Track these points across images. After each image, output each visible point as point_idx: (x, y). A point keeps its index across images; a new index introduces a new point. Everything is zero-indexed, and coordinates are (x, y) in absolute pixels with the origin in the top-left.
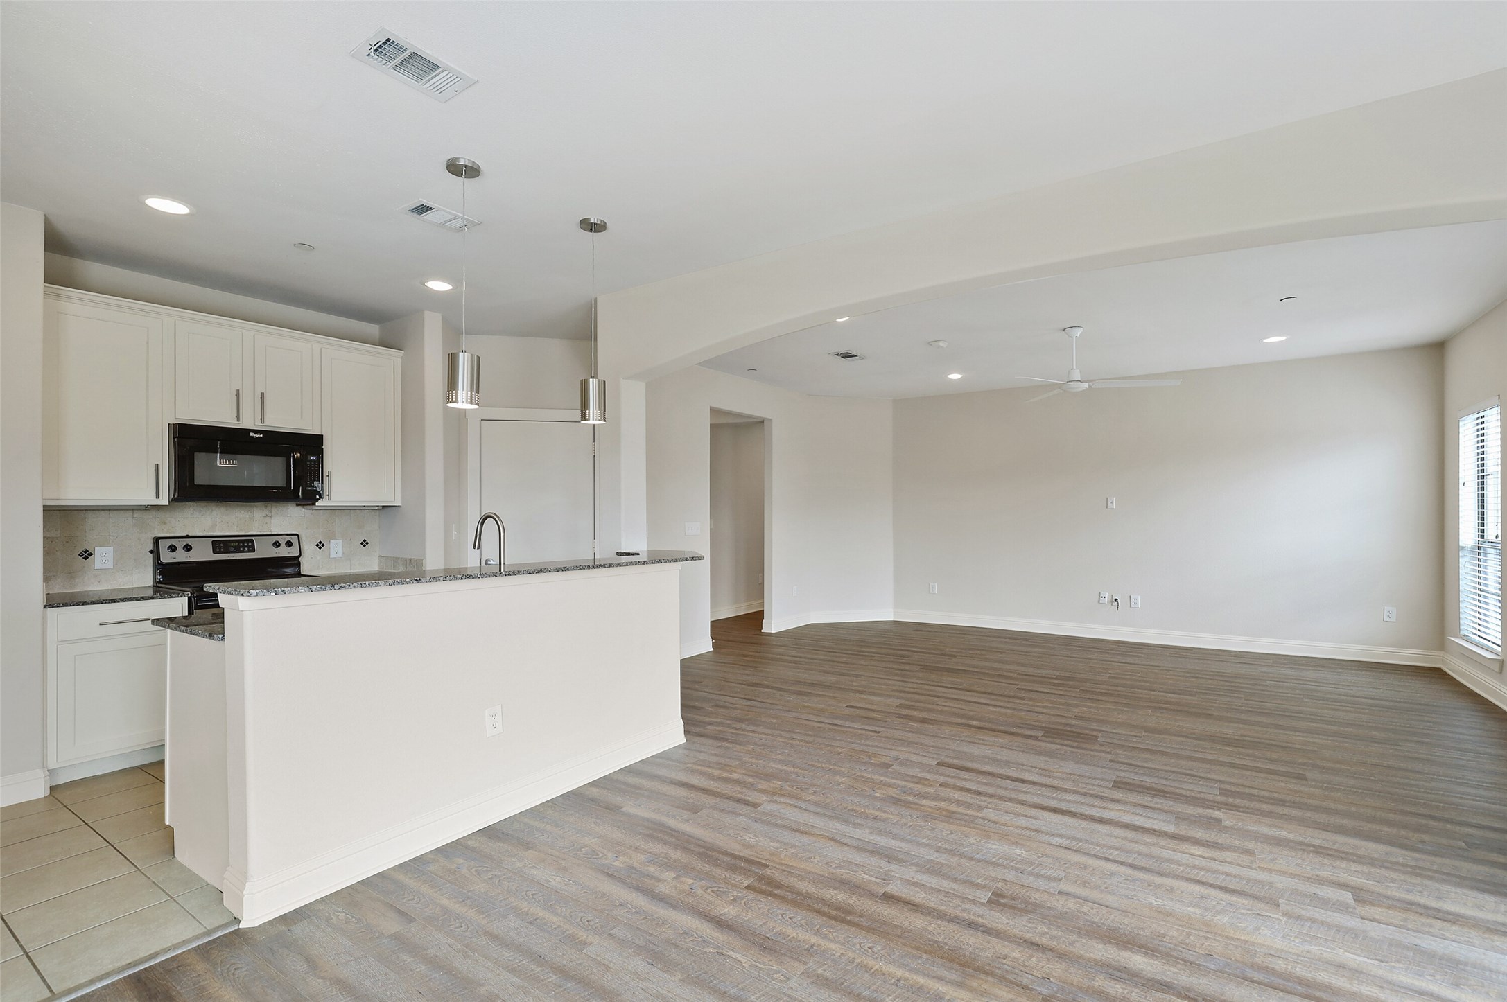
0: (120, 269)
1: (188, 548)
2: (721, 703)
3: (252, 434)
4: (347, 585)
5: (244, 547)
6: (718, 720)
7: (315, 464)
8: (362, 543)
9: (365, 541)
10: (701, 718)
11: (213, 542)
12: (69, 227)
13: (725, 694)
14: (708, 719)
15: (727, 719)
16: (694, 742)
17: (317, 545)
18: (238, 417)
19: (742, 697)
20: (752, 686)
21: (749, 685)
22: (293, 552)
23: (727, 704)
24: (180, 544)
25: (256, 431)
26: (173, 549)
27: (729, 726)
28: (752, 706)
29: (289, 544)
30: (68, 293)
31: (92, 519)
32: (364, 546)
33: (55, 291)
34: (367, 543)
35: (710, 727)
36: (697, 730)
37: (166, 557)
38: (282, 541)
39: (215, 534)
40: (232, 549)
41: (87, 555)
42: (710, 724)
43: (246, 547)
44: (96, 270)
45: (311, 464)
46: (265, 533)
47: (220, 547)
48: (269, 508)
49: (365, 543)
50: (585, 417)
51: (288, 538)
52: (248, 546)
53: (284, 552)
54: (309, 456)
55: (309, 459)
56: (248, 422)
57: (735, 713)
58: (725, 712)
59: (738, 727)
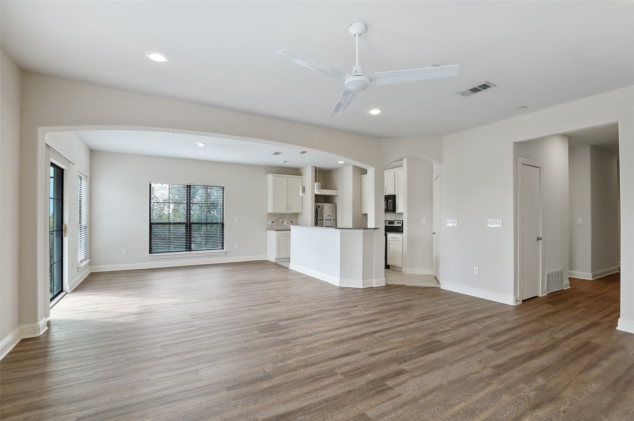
51: (400, 221)
53: (399, 225)
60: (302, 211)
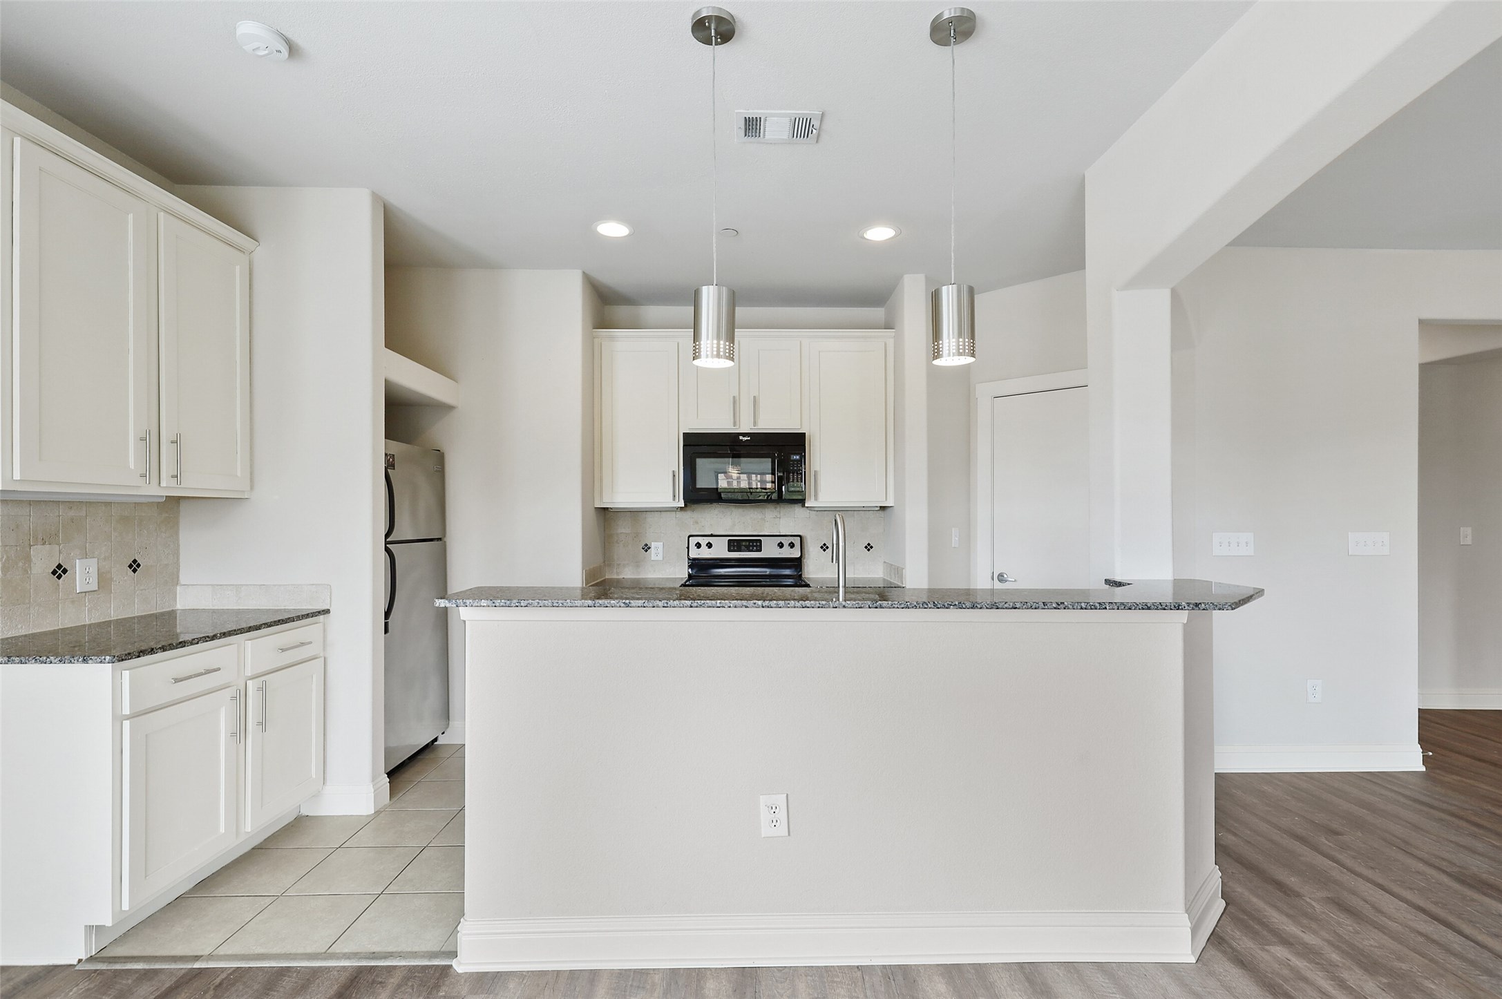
0: (674, 307)
1: (710, 545)
2: (1354, 902)
3: (741, 438)
4: (535, 603)
5: (753, 546)
6: (1309, 939)
7: (797, 464)
8: (866, 547)
9: (869, 544)
10: (1276, 918)
11: (729, 540)
12: (610, 278)
13: (1380, 881)
14: (1291, 928)
15: (1337, 948)
16: (1211, 973)
17: (822, 547)
18: (755, 423)
19: (1421, 903)
20: (1471, 886)
21: (1462, 882)
22: (796, 553)
23: (1367, 910)
24: (704, 541)
25: (744, 435)
26: (698, 545)
27: (1329, 969)
28: (1434, 941)
29: (792, 545)
30: (618, 334)
31: (651, 519)
32: (869, 550)
33: (607, 334)
34: (872, 547)
35: (1280, 951)
36: (1245, 943)
37: (695, 553)
38: (786, 541)
39: (734, 534)
40: (743, 548)
41: (647, 548)
42: (1286, 941)
43: (755, 546)
44: (652, 312)
45: (793, 464)
46: (775, 534)
47: (734, 546)
48: (778, 509)
49: (869, 547)
50: (937, 354)
51: (791, 539)
52: (756, 546)
53: (787, 553)
54: (792, 456)
55: (792, 458)
56: (746, 426)
57: (1370, 940)
58: (1347, 925)
59: (1350, 983)
60: (252, 488)
